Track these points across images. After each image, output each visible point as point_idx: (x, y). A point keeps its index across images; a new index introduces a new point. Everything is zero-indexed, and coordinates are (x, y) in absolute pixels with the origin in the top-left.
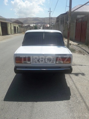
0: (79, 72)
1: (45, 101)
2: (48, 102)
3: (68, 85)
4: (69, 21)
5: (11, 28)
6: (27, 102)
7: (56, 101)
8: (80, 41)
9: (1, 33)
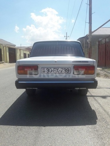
0: (106, 95)
1: (58, 126)
2: (62, 127)
3: (93, 108)
4: (89, 40)
5: (20, 55)
6: (30, 127)
7: (74, 126)
8: (105, 66)
9: (8, 60)
